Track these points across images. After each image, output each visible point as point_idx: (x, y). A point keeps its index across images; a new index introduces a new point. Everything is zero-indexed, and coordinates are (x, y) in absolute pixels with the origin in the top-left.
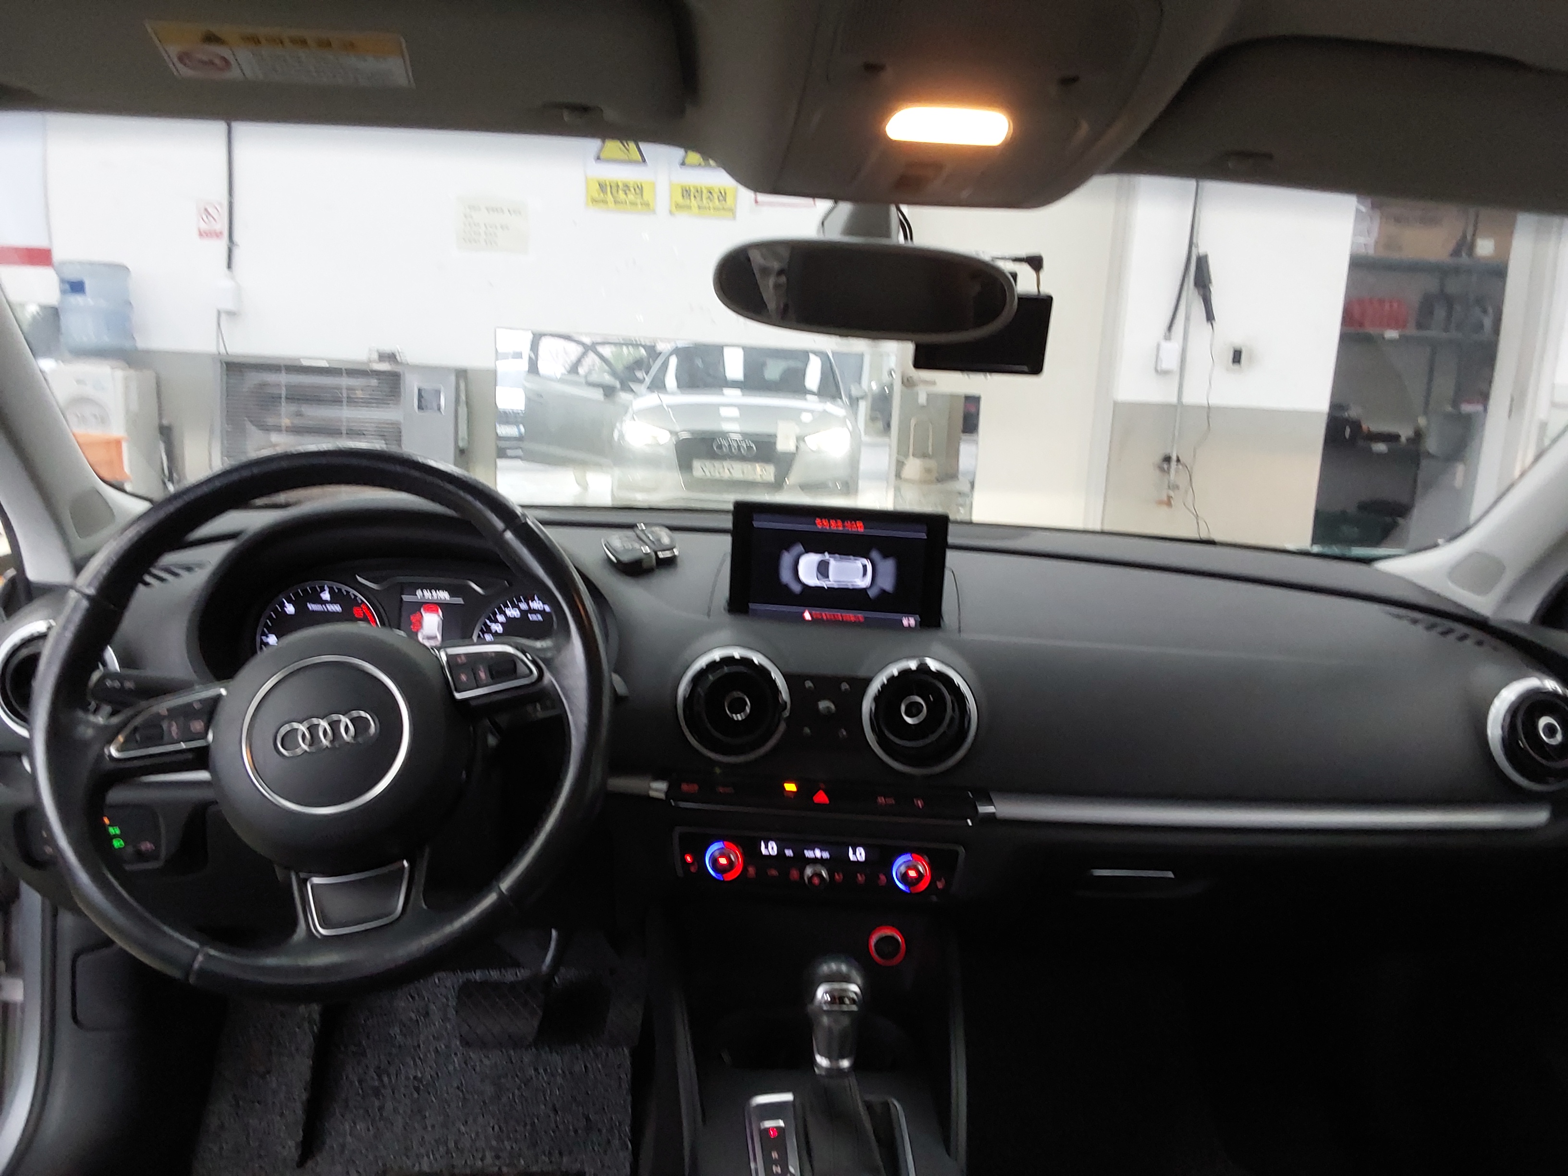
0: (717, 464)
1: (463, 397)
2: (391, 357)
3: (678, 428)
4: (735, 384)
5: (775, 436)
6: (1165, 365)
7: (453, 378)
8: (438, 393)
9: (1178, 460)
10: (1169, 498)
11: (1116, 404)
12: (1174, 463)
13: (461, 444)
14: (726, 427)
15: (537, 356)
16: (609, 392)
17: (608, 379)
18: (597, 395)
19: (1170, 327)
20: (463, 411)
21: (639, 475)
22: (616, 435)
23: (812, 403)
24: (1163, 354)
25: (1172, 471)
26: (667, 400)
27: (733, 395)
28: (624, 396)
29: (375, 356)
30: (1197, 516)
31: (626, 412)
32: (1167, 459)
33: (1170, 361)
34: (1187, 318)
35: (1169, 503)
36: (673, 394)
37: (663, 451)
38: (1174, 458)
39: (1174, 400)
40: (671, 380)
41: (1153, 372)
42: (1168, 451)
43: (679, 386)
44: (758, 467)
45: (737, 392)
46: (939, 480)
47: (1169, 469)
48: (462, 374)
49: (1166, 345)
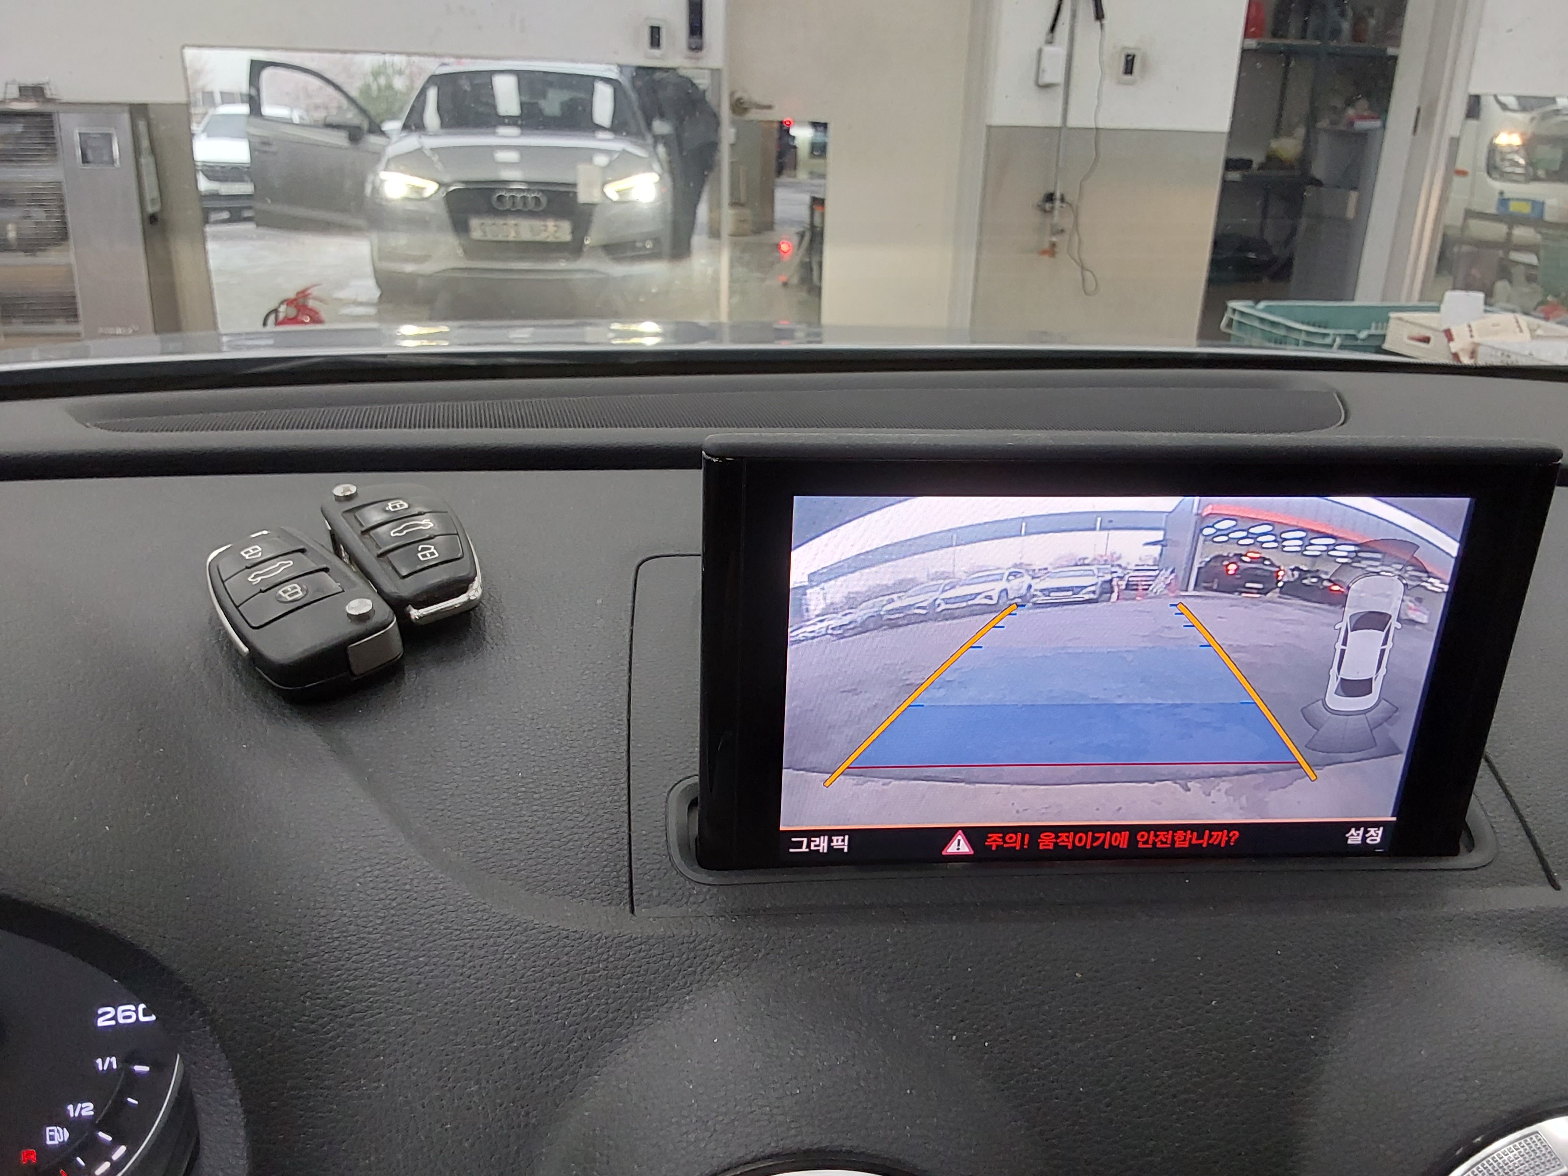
0: (500, 221)
1: (145, 143)
2: (36, 91)
3: (447, 179)
4: (511, 121)
5: (574, 185)
6: (1047, 79)
7: (126, 117)
8: (108, 138)
9: (1062, 200)
10: (1053, 245)
11: (990, 127)
12: (1058, 203)
13: (151, 209)
14: (506, 175)
15: (258, 90)
16: (355, 135)
17: (351, 116)
18: (339, 139)
19: (1053, 28)
20: (147, 161)
21: (400, 241)
22: (368, 189)
23: (605, 141)
24: (1045, 63)
25: (1056, 212)
26: (430, 142)
27: (508, 135)
28: (374, 140)
29: (14, 92)
30: (1083, 268)
31: (379, 160)
32: (1050, 198)
33: (1054, 73)
34: (1074, 16)
35: (1052, 251)
36: (436, 135)
37: (429, 208)
38: (1058, 195)
39: (1058, 123)
40: (431, 117)
41: (1034, 88)
42: (1051, 190)
43: (443, 125)
44: (551, 224)
45: (514, 131)
46: (757, 232)
47: (1053, 208)
48: (138, 111)
49: (1048, 49)
